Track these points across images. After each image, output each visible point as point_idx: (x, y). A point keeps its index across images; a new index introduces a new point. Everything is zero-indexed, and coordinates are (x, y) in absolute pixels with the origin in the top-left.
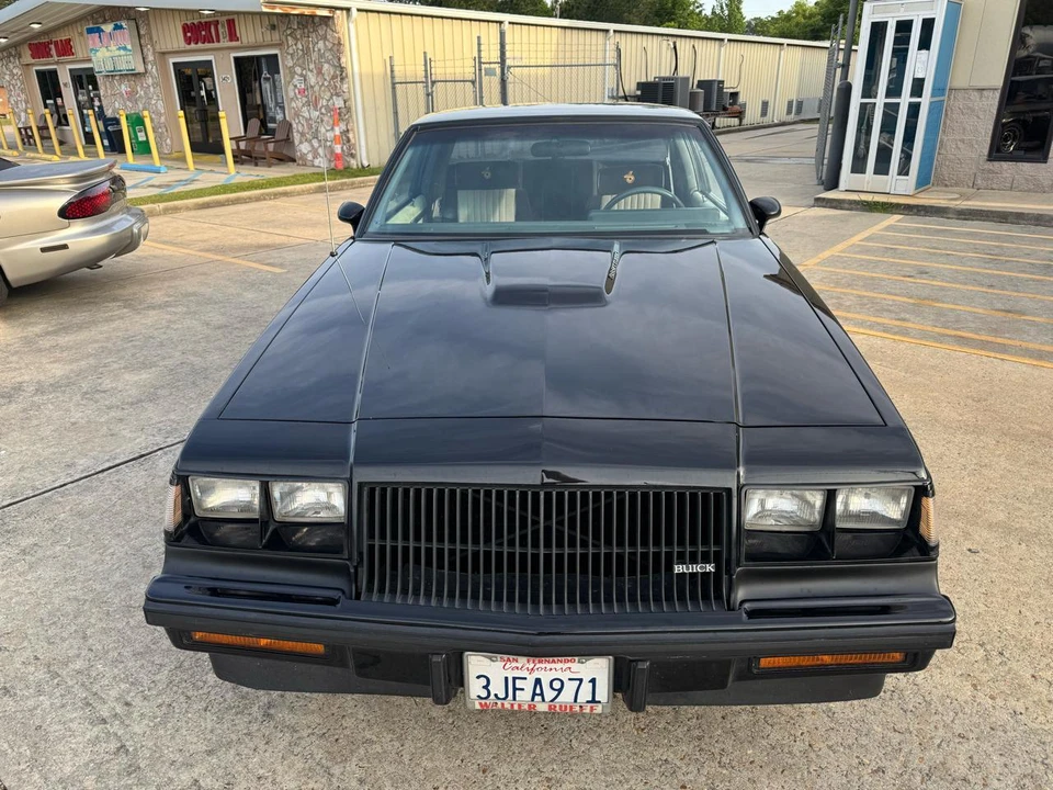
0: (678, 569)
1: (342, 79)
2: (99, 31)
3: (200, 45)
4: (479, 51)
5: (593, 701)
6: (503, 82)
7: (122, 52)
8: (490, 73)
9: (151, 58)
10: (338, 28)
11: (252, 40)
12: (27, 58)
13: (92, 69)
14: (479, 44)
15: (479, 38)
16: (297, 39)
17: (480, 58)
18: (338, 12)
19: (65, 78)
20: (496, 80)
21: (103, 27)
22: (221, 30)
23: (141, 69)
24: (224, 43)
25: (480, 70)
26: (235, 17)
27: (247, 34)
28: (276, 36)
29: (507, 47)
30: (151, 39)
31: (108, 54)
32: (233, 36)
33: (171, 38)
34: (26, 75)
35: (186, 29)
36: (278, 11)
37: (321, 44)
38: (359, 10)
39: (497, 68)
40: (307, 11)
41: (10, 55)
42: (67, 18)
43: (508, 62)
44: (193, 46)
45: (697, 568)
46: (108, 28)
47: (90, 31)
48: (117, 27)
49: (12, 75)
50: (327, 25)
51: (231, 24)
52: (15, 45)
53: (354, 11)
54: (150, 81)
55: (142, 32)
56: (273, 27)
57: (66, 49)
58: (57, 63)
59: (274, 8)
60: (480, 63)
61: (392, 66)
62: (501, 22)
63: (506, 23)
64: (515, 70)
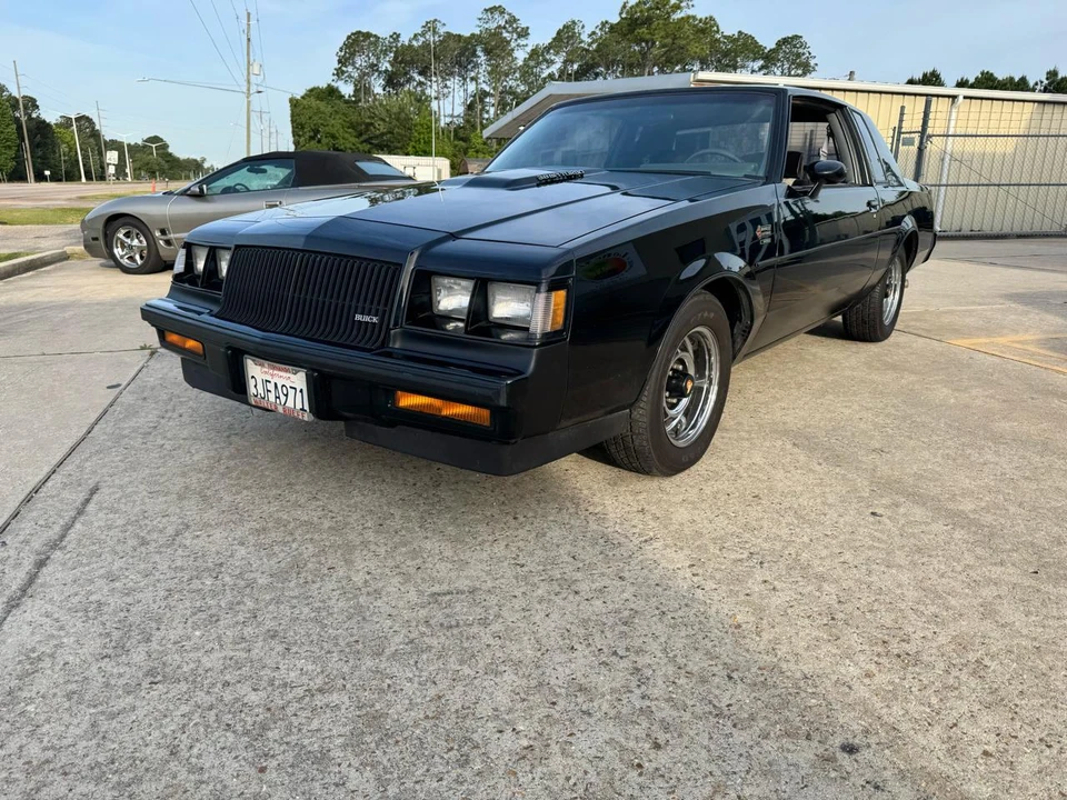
0: (358, 317)
4: (901, 121)
5: (303, 409)
6: (921, 150)
8: (909, 142)
14: (902, 114)
15: (903, 108)
17: (900, 127)
20: (914, 149)
25: (898, 140)
29: (931, 116)
39: (917, 137)
43: (929, 131)
45: (367, 319)
59: (702, 85)
60: (900, 133)
61: (811, 140)
62: (954, 97)
63: (961, 98)
64: (934, 139)
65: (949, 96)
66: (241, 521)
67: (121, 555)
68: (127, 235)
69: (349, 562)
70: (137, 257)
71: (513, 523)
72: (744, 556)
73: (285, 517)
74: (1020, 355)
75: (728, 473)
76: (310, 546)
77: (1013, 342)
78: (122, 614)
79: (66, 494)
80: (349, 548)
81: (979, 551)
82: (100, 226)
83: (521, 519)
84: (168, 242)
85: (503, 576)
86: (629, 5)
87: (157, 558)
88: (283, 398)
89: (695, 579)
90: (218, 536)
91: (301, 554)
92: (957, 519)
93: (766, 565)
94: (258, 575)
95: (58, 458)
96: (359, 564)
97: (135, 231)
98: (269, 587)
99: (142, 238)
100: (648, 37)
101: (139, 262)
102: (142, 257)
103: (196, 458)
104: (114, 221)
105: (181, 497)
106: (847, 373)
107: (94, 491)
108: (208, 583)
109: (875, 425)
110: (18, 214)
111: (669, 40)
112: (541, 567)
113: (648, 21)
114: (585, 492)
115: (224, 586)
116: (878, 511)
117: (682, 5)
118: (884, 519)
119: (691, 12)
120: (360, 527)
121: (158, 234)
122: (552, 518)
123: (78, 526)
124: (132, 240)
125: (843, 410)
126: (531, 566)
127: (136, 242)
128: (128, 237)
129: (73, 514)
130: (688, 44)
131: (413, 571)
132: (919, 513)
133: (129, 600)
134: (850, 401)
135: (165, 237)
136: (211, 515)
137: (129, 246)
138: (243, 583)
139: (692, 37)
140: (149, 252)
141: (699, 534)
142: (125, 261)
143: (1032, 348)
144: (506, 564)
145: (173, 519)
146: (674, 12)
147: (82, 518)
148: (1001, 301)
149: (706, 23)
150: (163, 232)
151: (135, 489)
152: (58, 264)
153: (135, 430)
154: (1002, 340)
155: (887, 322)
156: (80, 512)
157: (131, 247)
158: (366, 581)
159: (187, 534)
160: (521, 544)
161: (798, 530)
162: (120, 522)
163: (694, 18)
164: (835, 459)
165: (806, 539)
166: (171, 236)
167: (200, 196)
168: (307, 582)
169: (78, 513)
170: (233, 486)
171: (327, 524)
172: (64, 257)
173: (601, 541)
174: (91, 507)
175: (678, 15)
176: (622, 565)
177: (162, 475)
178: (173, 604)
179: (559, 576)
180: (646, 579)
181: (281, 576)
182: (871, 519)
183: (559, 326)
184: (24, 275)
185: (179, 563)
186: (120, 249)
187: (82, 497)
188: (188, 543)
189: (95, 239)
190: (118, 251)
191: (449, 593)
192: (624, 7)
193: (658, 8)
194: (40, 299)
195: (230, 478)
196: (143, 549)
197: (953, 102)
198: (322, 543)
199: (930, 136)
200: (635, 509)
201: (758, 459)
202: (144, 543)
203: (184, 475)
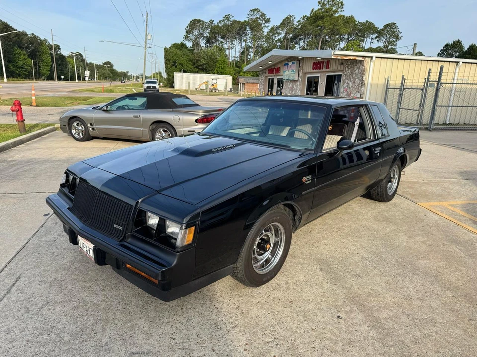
0: (115, 226)
1: (362, 85)
2: (288, 64)
3: (317, 70)
4: (429, 76)
6: (437, 90)
7: (292, 73)
8: (432, 86)
9: (300, 75)
10: (365, 65)
11: (334, 69)
12: (267, 74)
13: (282, 78)
14: (429, 72)
15: (430, 70)
16: (349, 69)
17: (428, 78)
18: (367, 58)
19: (276, 81)
20: (434, 89)
21: (289, 63)
22: (324, 65)
23: (296, 79)
24: (325, 70)
25: (427, 84)
26: (330, 60)
27: (333, 67)
28: (342, 67)
29: (443, 74)
30: (302, 68)
31: (288, 73)
32: (328, 67)
33: (308, 68)
34: (266, 79)
35: (314, 64)
36: (339, 58)
37: (357, 71)
38: (376, 57)
39: (436, 84)
40: (352, 58)
41: (263, 73)
42: (280, 60)
43: (442, 81)
44: (314, 71)
45: (118, 227)
46: (290, 64)
47: (285, 65)
48: (293, 63)
49: (262, 80)
50: (361, 63)
51: (328, 62)
52: (265, 70)
53: (374, 58)
54: (298, 84)
55: (300, 65)
56: (342, 64)
57: (278, 71)
58: (275, 76)
59: (338, 57)
60: (428, 81)
61: (388, 81)
62: (458, 63)
63: (461, 63)
64: (444, 85)
65: (455, 62)
66: (70, 301)
67: (16, 318)
68: (77, 125)
69: (104, 330)
70: (81, 134)
71: (180, 312)
72: (271, 340)
73: (88, 300)
74: (449, 215)
75: (285, 286)
76: (92, 319)
77: (451, 205)
78: (5, 354)
79: (6, 281)
80: (107, 321)
81: (377, 345)
82: (67, 121)
83: (185, 310)
84: (93, 129)
85: (163, 345)
86: (314, 10)
87: (29, 321)
88: (89, 252)
89: (245, 352)
90: (58, 309)
91: (86, 324)
92: (375, 323)
93: (278, 346)
94: (65, 334)
95: (11, 258)
96: (108, 332)
97: (80, 123)
98: (68, 342)
99: (83, 127)
100: (322, 25)
101: (82, 136)
102: (83, 134)
103: (65, 261)
104: (72, 119)
105: (51, 286)
106: (364, 222)
107: (18, 279)
108: (45, 338)
109: (363, 257)
110: (45, 100)
111: (332, 27)
112: (182, 341)
113: (322, 18)
114: (218, 294)
115: (50, 339)
116: (341, 315)
117: (339, 10)
118: (342, 321)
119: (342, 14)
120: (116, 309)
121: (89, 125)
122: (197, 310)
123: (5, 300)
124: (79, 127)
125: (352, 247)
126: (178, 340)
127: (80, 128)
128: (77, 126)
129: (6, 292)
130: (340, 28)
131: (128, 337)
132: (359, 317)
133: (10, 345)
134: (357, 241)
135: (92, 127)
136: (59, 297)
137: (77, 130)
138: (58, 339)
139: (342, 25)
140: (85, 132)
141: (257, 324)
142: (76, 136)
143: (457, 210)
144: (167, 337)
145: (43, 298)
146: (335, 14)
147: (9, 295)
148: (456, 176)
149: (349, 19)
150: (91, 125)
151: (34, 279)
152: (51, 134)
153: (46, 242)
154: (445, 204)
155: (390, 194)
156: (9, 291)
157: (78, 130)
158: (107, 342)
159: (45, 308)
160: (178, 325)
161: (301, 325)
162: (22, 298)
163: (344, 16)
164: (336, 279)
165: (302, 331)
166: (95, 127)
167: (106, 111)
168: (83, 341)
169: (8, 292)
170: (74, 279)
171: (103, 306)
172: (55, 130)
173: (213, 326)
174: (14, 288)
175: (337, 15)
176: (217, 341)
177: (48, 271)
178: (27, 349)
179: (187, 347)
180: (224, 351)
181: (74, 336)
182: (336, 320)
183: (190, 242)
184: (35, 140)
185: (37, 325)
186: (74, 131)
187: (13, 281)
188: (44, 312)
189: (65, 126)
190: (73, 132)
191: (138, 353)
192: (312, 11)
193: (327, 12)
194: (37, 156)
195: (74, 275)
196: (25, 316)
197: (457, 65)
198: (97, 318)
199: (442, 84)
200: (235, 307)
201: (301, 278)
202: (28, 312)
203: (57, 271)
